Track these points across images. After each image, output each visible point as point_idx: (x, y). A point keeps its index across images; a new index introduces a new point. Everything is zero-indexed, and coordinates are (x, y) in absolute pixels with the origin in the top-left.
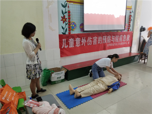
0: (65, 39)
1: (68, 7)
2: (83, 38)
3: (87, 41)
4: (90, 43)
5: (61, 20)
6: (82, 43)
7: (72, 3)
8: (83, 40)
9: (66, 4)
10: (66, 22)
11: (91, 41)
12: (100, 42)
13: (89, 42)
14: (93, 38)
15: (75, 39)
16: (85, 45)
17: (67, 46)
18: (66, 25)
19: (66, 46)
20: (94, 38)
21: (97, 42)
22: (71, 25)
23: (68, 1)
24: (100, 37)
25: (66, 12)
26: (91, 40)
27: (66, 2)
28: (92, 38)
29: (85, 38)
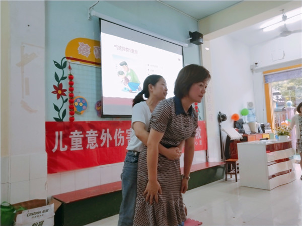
0: (61, 133)
1: (70, 68)
2: (103, 130)
3: (113, 136)
4: (122, 142)
5: (53, 92)
6: (102, 140)
7: (78, 62)
8: (103, 134)
9: (66, 62)
10: (65, 98)
13: (118, 140)
14: (125, 132)
15: (84, 133)
16: (108, 146)
17: (66, 147)
18: (64, 102)
19: (63, 147)
20: (127, 130)
22: (76, 104)
23: (68, 58)
26: (123, 134)
27: (65, 60)
28: (123, 132)
29: (108, 130)
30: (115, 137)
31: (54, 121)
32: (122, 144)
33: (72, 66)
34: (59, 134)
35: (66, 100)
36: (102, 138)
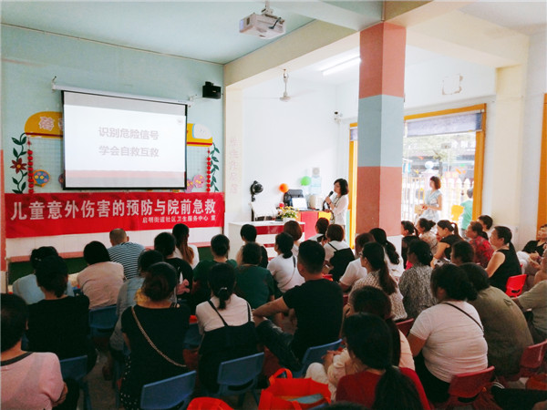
0: (20, 203)
1: (29, 143)
2: (68, 202)
3: (79, 208)
4: (91, 214)
6: (67, 212)
7: (40, 137)
8: (68, 205)
9: (25, 138)
10: (24, 172)
11: (93, 209)
13: (86, 212)
14: (96, 203)
15: (46, 204)
16: (74, 217)
17: (26, 216)
18: (23, 175)
19: (23, 216)
21: (111, 213)
22: (36, 177)
24: (118, 202)
25: (23, 153)
26: (92, 206)
27: (25, 135)
28: (93, 204)
29: (74, 202)
30: (83, 208)
31: (13, 192)
33: (31, 141)
34: (18, 205)
35: (26, 174)
36: (66, 209)
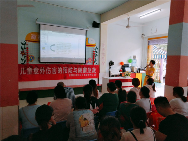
1: (27, 45)
3: (45, 70)
4: (49, 72)
5: (21, 54)
7: (31, 42)
9: (25, 43)
12: (61, 72)
15: (33, 68)
17: (25, 73)
20: (52, 68)
21: (57, 72)
23: (27, 41)
24: (60, 68)
25: (25, 48)
27: (26, 41)
28: (50, 69)
29: (43, 68)
31: (21, 64)
32: (50, 73)
34: (23, 69)
35: (26, 56)
36: (40, 70)
